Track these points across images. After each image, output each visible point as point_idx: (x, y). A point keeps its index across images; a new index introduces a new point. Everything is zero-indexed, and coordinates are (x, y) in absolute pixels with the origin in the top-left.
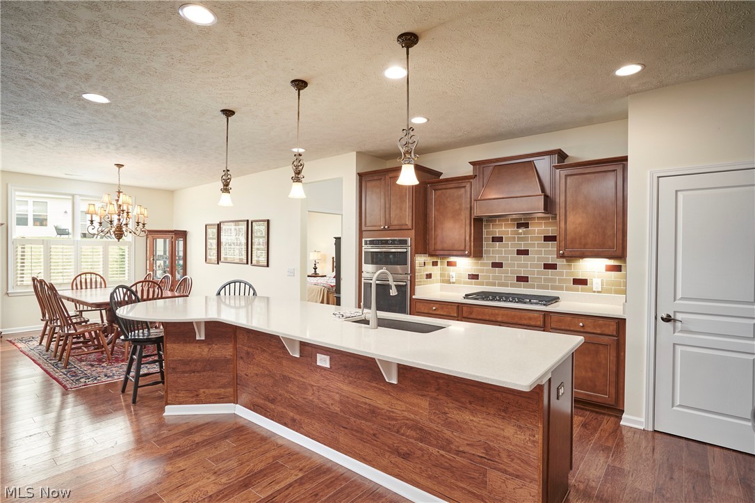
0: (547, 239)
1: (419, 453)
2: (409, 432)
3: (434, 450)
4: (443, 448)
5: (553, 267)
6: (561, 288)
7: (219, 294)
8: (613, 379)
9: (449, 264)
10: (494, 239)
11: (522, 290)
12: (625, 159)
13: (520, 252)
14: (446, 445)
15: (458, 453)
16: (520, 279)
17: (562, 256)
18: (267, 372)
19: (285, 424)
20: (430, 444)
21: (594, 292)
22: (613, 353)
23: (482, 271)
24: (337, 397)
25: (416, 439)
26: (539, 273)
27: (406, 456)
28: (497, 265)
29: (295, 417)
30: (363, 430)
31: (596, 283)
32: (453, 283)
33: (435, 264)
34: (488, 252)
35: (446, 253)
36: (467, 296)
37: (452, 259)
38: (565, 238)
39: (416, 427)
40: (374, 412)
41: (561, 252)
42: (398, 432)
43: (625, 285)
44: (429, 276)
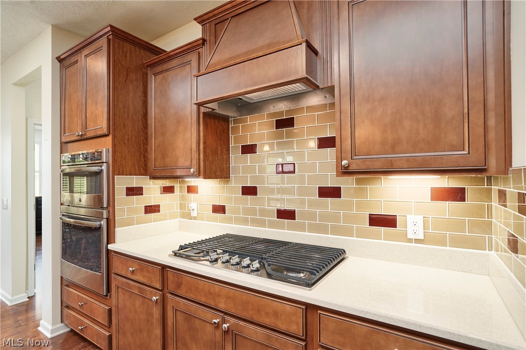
0: (323, 143)
6: (348, 232)
9: (190, 190)
10: (245, 149)
11: (286, 232)
16: (282, 214)
17: (346, 172)
21: (410, 241)
23: (229, 200)
26: (311, 204)
28: (249, 191)
31: (413, 224)
32: (195, 218)
33: (169, 190)
34: (238, 169)
37: (193, 182)
38: (352, 134)
41: (344, 162)
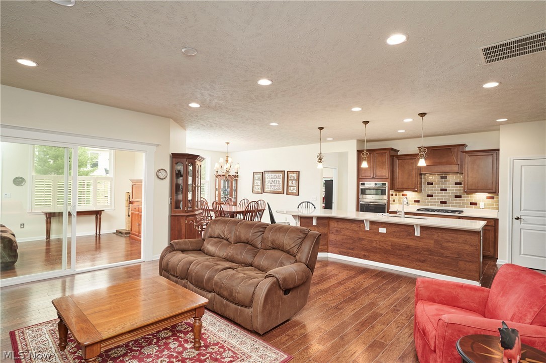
0: (456, 184)
1: (430, 259)
2: (425, 253)
3: (436, 258)
4: (440, 256)
5: (460, 197)
6: (463, 207)
7: (298, 207)
8: (493, 245)
9: (403, 195)
10: (428, 184)
11: (443, 207)
12: (498, 150)
13: (442, 190)
14: (442, 255)
15: (447, 257)
16: (442, 202)
17: (466, 192)
18: (349, 238)
19: (360, 258)
20: (434, 256)
21: (481, 208)
22: (493, 234)
23: (422, 198)
24: (390, 244)
25: (428, 255)
26: (452, 200)
27: (423, 262)
28: (430, 196)
29: (366, 254)
30: (403, 255)
31: (482, 205)
33: (396, 195)
34: (425, 190)
35: (402, 190)
36: (418, 210)
37: (405, 192)
38: (468, 184)
39: (428, 250)
40: (408, 247)
41: (465, 190)
42: (420, 253)
43: (498, 205)
44: (394, 201)
